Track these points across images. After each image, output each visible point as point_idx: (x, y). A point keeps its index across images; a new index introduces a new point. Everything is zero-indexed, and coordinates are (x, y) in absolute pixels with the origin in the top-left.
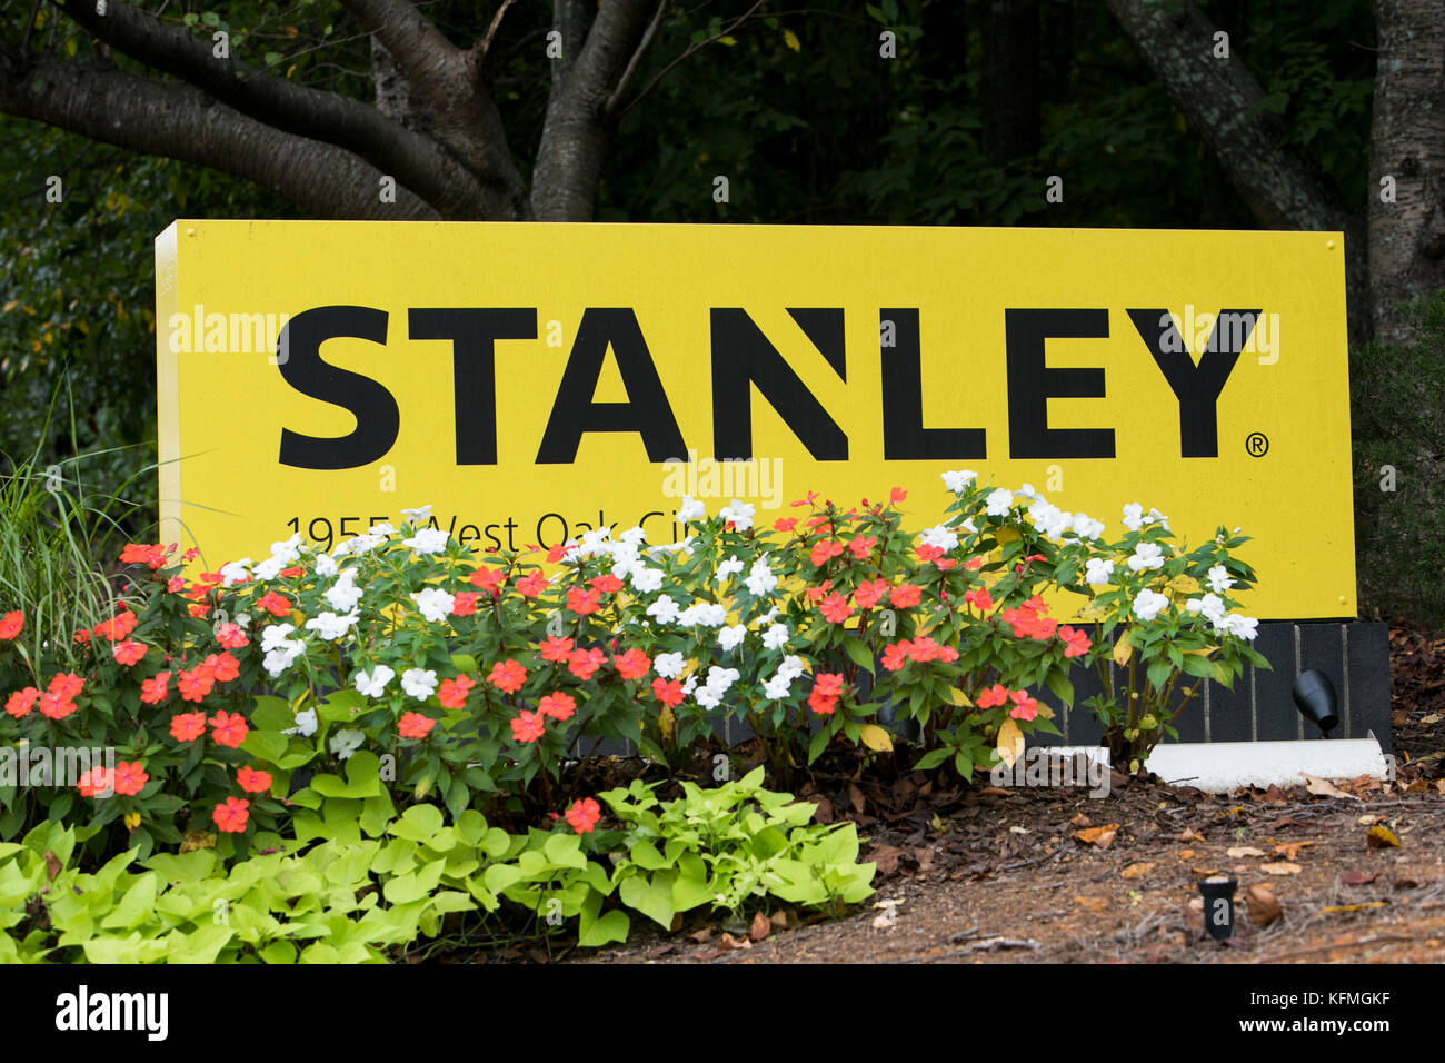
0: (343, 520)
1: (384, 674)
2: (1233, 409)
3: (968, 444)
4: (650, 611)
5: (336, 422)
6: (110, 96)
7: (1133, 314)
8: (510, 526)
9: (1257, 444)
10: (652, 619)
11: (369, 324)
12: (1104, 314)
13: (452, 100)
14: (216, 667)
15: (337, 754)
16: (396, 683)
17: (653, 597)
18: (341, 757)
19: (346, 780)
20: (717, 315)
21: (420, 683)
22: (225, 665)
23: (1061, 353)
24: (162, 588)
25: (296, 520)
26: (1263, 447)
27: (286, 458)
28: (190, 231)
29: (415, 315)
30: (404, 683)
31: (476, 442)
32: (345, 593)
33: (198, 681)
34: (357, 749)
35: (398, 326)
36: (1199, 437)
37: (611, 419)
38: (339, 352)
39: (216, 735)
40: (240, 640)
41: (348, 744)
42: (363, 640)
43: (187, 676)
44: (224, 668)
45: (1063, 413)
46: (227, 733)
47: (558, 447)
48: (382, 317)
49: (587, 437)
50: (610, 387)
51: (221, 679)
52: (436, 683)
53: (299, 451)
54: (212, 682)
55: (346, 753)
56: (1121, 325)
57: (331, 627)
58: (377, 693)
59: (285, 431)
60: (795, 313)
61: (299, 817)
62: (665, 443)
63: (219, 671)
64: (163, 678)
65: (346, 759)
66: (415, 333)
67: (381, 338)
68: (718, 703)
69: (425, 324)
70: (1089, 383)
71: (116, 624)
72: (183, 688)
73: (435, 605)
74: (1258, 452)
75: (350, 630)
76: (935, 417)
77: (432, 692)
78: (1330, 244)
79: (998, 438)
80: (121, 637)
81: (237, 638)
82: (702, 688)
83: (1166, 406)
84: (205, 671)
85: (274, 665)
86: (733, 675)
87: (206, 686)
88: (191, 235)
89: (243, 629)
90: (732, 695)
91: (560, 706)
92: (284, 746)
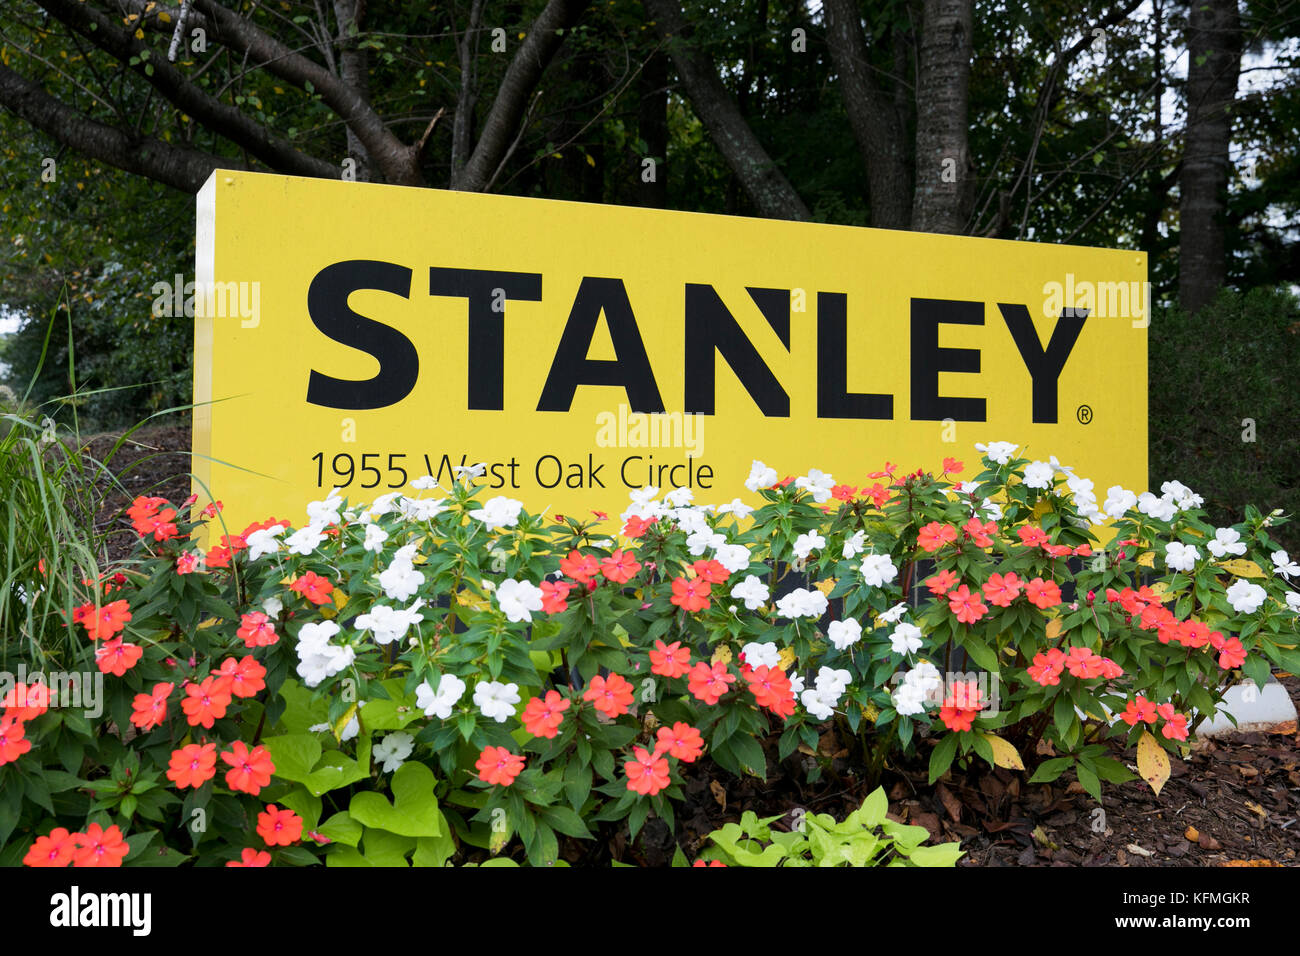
0: (364, 456)
1: (452, 688)
2: (1069, 384)
3: (878, 407)
4: (736, 592)
5: (361, 366)
6: (190, 164)
7: (1003, 307)
8: (513, 465)
9: (1085, 414)
10: (740, 602)
11: (395, 279)
12: (981, 306)
13: (400, 175)
14: (234, 677)
15: (382, 764)
16: (467, 698)
17: (740, 577)
18: (386, 769)
19: (391, 798)
20: (691, 289)
21: (498, 700)
22: (247, 673)
23: (951, 336)
24: (171, 564)
25: (321, 455)
26: (1089, 416)
27: (313, 397)
28: (229, 180)
29: (436, 273)
30: (477, 698)
31: (486, 390)
32: (401, 577)
33: (207, 700)
34: (405, 760)
35: (420, 282)
36: (1045, 409)
37: (601, 374)
38: (365, 303)
39: (230, 777)
40: (267, 638)
41: (395, 750)
42: (426, 642)
43: (194, 691)
44: (244, 678)
45: (951, 384)
46: (246, 774)
47: (556, 397)
48: (406, 273)
49: (581, 389)
50: (602, 347)
51: (240, 694)
52: (518, 699)
53: (325, 391)
54: (228, 700)
55: (393, 764)
56: (993, 315)
57: (386, 624)
58: (445, 714)
59: (314, 374)
60: (752, 291)
61: (333, 853)
62: (646, 399)
63: (239, 681)
64: (163, 691)
65: (392, 772)
66: (435, 290)
67: (404, 292)
68: (831, 713)
69: (445, 282)
70: (968, 361)
71: (103, 617)
72: (188, 707)
73: (519, 600)
74: (1085, 421)
75: (412, 630)
76: (856, 384)
77: (512, 712)
78: (1138, 260)
79: (902, 404)
80: (108, 634)
81: (263, 633)
82: (810, 692)
83: (1024, 381)
84: (220, 684)
85: (312, 672)
86: (844, 677)
87: (219, 705)
88: (230, 184)
89: (272, 620)
90: (847, 701)
91: (685, 744)
92: (316, 756)
